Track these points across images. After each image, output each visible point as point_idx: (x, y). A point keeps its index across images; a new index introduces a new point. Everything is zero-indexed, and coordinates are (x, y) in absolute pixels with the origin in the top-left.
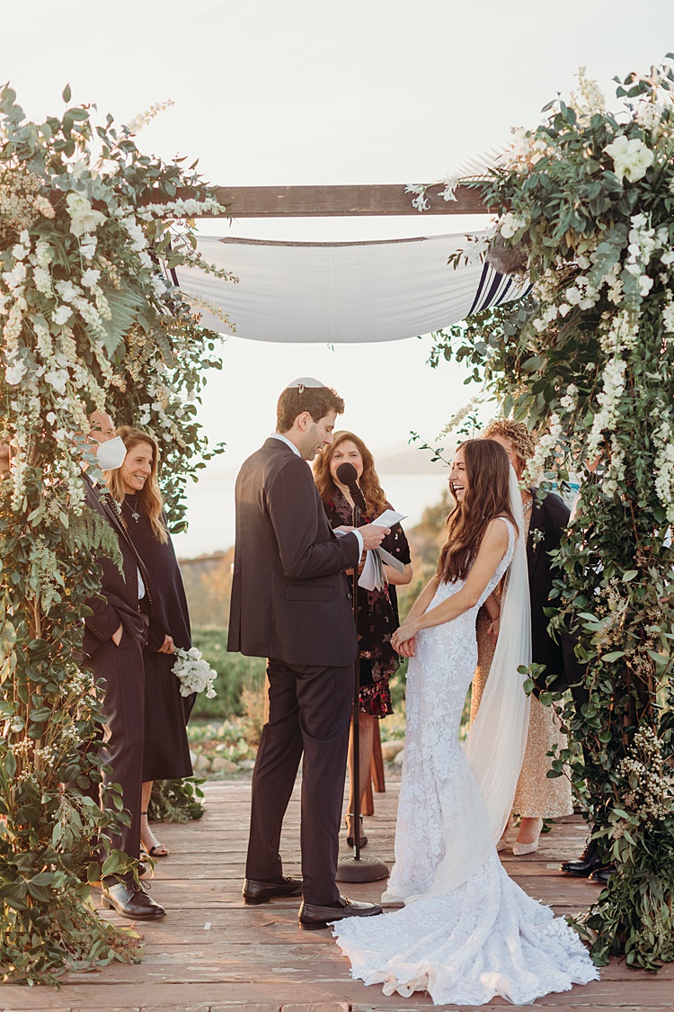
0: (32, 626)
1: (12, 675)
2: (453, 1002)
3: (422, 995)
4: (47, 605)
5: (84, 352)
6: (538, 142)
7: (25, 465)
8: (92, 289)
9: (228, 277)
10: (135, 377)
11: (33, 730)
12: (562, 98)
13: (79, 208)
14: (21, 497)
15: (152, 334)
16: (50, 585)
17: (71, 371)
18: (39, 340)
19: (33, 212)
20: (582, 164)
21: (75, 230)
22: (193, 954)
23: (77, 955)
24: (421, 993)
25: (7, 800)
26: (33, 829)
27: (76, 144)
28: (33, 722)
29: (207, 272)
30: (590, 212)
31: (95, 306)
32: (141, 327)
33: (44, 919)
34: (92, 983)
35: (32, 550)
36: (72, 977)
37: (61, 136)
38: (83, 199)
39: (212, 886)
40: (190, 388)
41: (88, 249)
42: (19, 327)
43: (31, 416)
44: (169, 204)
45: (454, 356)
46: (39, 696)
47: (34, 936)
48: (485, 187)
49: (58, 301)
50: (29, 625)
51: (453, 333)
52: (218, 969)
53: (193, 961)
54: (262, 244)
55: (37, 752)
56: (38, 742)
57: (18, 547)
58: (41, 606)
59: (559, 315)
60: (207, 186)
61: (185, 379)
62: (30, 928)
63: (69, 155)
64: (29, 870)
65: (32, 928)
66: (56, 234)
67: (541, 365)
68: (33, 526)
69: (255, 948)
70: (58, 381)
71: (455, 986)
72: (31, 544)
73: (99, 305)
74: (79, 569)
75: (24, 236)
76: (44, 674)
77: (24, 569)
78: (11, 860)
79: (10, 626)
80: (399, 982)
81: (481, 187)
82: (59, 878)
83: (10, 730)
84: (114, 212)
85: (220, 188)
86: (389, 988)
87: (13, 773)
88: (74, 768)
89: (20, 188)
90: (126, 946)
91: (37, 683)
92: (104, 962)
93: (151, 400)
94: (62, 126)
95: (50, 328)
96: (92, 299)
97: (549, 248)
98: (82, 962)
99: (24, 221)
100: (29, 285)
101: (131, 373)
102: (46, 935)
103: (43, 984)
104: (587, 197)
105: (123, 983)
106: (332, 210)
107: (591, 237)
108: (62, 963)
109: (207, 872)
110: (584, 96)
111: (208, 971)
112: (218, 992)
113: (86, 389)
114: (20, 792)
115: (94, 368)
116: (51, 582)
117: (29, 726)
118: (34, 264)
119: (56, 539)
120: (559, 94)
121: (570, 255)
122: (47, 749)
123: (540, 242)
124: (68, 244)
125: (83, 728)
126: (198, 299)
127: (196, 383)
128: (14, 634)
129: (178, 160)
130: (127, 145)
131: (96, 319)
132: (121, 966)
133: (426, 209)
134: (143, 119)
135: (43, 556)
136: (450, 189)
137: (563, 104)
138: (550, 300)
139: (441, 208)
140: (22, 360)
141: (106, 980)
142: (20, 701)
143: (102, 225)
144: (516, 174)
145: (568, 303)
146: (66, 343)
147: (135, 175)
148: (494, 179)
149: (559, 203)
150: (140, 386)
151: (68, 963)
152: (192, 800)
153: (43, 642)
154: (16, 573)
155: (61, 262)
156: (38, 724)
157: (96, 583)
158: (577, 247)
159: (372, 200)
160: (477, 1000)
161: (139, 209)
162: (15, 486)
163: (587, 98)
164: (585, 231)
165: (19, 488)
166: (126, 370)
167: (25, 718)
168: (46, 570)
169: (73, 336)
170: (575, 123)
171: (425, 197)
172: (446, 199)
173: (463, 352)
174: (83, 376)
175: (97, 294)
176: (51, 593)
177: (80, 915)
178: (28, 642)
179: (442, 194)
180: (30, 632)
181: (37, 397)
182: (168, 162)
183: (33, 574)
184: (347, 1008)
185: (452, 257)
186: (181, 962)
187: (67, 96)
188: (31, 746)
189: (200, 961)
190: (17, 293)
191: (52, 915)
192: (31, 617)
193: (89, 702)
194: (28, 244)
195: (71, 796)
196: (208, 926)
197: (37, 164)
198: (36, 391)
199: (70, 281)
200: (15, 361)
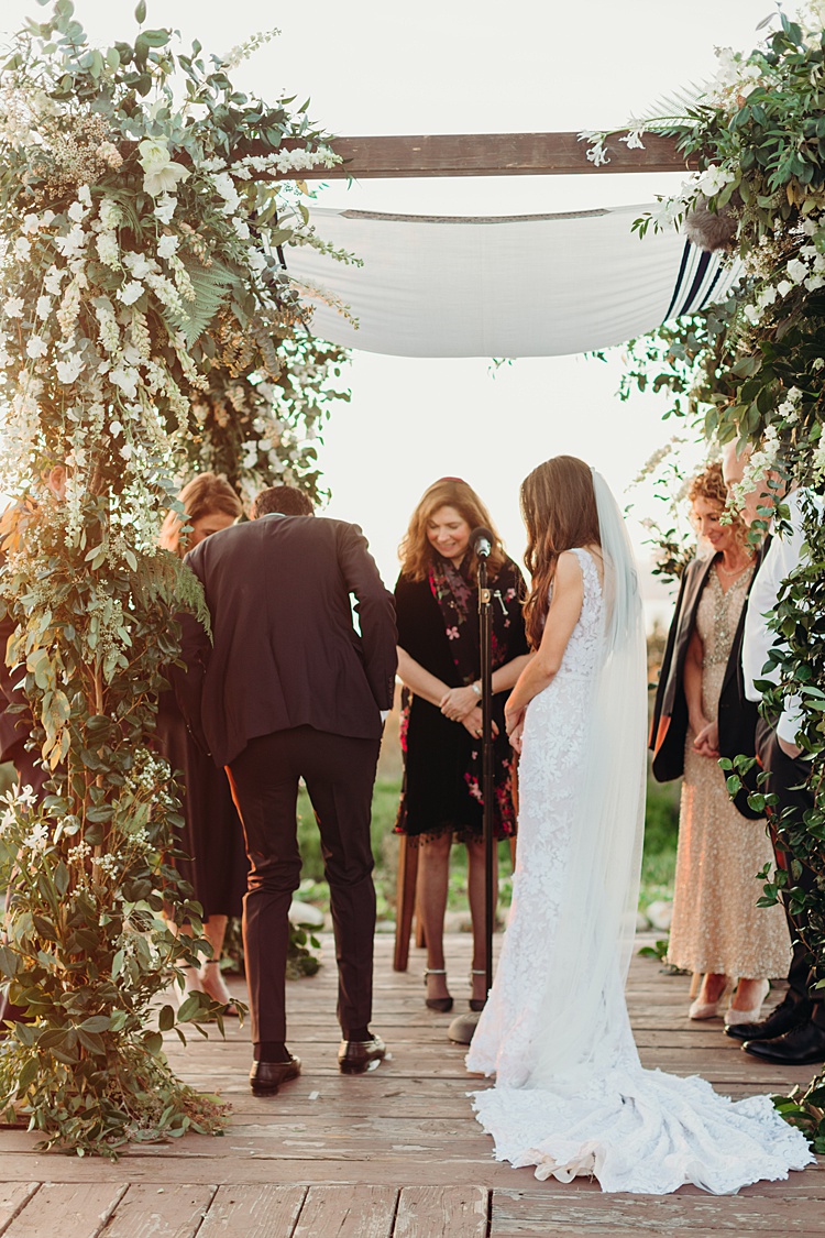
0: (91, 699)
1: (66, 759)
2: (628, 1189)
3: (587, 1181)
4: (110, 671)
5: (160, 348)
6: (750, 66)
7: (83, 489)
8: (171, 261)
9: (350, 260)
10: (237, 406)
11: (91, 833)
12: (783, 9)
13: (155, 159)
14: (80, 529)
15: (250, 331)
16: (113, 645)
17: (143, 371)
18: (102, 328)
19: (98, 164)
20: (808, 91)
21: (150, 188)
22: (292, 1127)
23: (142, 1121)
24: (586, 1178)
25: (58, 923)
26: (90, 959)
27: (154, 80)
28: (92, 823)
29: (323, 252)
30: (819, 158)
31: (173, 282)
32: (237, 320)
33: (101, 1075)
34: (159, 1156)
35: (90, 600)
36: (134, 1148)
37: (132, 68)
38: (160, 148)
39: (323, 1050)
40: (309, 422)
41: (165, 211)
42: (76, 309)
43: (92, 428)
44: (271, 156)
45: (650, 385)
46: (99, 789)
47: (89, 1097)
48: (683, 134)
49: (125, 276)
50: (87, 698)
51: (650, 357)
52: (322, 1144)
53: (292, 1135)
54: (395, 220)
55: (96, 861)
56: (98, 849)
57: (73, 594)
58: (103, 675)
59: (778, 296)
60: (322, 135)
61: (302, 411)
62: (83, 1087)
63: (144, 92)
64: (79, 1013)
65: (86, 1087)
66: (125, 193)
67: (754, 368)
68: (93, 568)
69: (373, 1122)
70: (127, 382)
71: (630, 1171)
72: (89, 590)
73: (178, 283)
74: (152, 628)
75: (84, 193)
76: (105, 761)
77: (82, 622)
78: (58, 1000)
79: (62, 697)
80: (557, 1163)
81: (678, 134)
82: (118, 1018)
83: (63, 834)
84: (199, 164)
85: (338, 139)
86: (543, 1170)
87: (66, 888)
88: (143, 884)
89: (80, 133)
90: (206, 1115)
91: (96, 772)
92: (178, 1133)
93: (258, 437)
94: (135, 55)
95: (116, 315)
96: (170, 274)
97: (765, 210)
98: (150, 1131)
99: (86, 174)
100: (92, 257)
101: (232, 400)
102: (104, 1095)
103: (96, 1155)
104: (814, 136)
105: (199, 1157)
106: (482, 166)
107: (820, 190)
108: (123, 1130)
109: (318, 1034)
110: (814, 13)
111: (309, 1147)
112: (320, 1170)
113: (163, 393)
114: (73, 912)
115: (175, 369)
116: (114, 640)
117: (86, 827)
118: (98, 230)
119: (122, 587)
120: (779, 4)
121: (793, 218)
122: (109, 857)
123: (754, 203)
124: (140, 205)
125: (155, 832)
126: (310, 286)
127: (317, 418)
128: (67, 708)
129: (284, 102)
130: (220, 80)
131: (175, 299)
132: (197, 1138)
133: (604, 162)
134: (241, 52)
135: (106, 608)
136: (636, 134)
137: (784, 18)
138: (766, 277)
139: (624, 163)
140: (79, 353)
141: (178, 1153)
142: (75, 797)
143: (184, 182)
144: (723, 113)
145: (789, 280)
146: (137, 332)
147: (227, 117)
148: (694, 123)
149: (778, 143)
150: (244, 420)
151: (131, 1131)
152: (306, 953)
153: (105, 720)
154: (70, 627)
155: (130, 224)
156: (98, 826)
157: (173, 646)
158: (801, 206)
159: (535, 152)
160: (659, 1188)
161: (233, 165)
162: (71, 515)
163: (818, 14)
164: (812, 183)
165: (75, 518)
166: (226, 397)
167: (81, 819)
168: (108, 627)
169: (146, 324)
170: (800, 44)
171: (603, 147)
172: (630, 146)
173: (661, 381)
174: (159, 376)
175: (177, 269)
176: (115, 655)
177: (147, 1070)
178: (86, 719)
179: (625, 139)
180: (88, 706)
181: (101, 404)
182: (271, 104)
183: (93, 630)
184: (487, 1193)
185: (637, 222)
186: (275, 1135)
187: (141, 15)
188: (88, 853)
189: (300, 1135)
190: (76, 266)
191: (112, 1072)
192: (90, 686)
193: (163, 800)
194: (89, 204)
195: (138, 919)
196: (314, 1095)
197: (103, 102)
198: (99, 396)
199: (142, 254)
200: (70, 354)
